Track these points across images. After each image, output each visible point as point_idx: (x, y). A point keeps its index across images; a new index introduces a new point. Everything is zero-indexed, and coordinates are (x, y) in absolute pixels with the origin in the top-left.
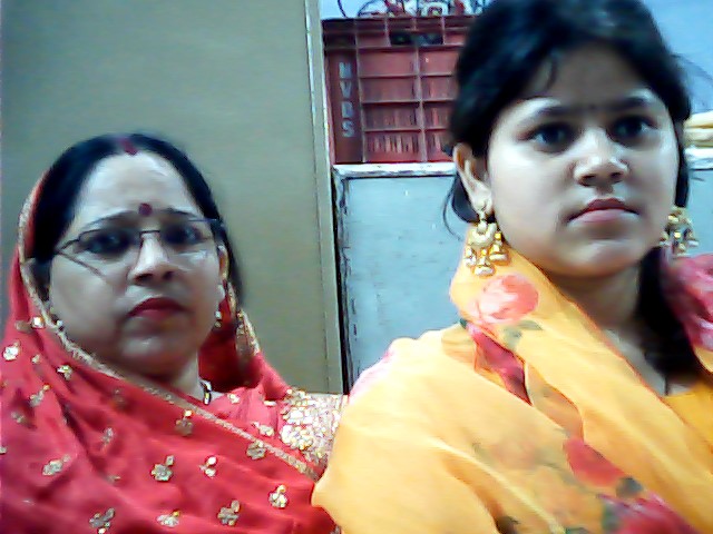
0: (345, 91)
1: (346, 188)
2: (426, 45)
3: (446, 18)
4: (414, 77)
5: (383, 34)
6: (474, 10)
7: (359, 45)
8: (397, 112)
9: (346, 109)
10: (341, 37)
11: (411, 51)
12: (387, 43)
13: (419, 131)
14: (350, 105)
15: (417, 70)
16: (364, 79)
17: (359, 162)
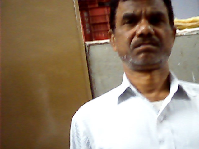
0: (86, 20)
1: (89, 48)
4: (106, 15)
5: (96, 3)
7: (89, 7)
8: (102, 25)
9: (87, 25)
11: (104, 8)
16: (91, 16)
17: (92, 40)
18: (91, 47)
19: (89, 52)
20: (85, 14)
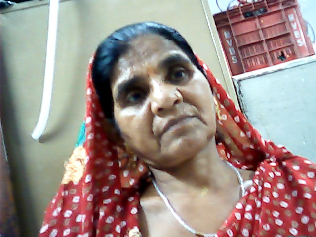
0: (229, 43)
1: (240, 86)
2: (260, 14)
4: (258, 30)
5: (240, 15)
7: (230, 22)
8: (254, 47)
9: (231, 51)
10: (222, 20)
11: (254, 19)
12: (243, 18)
13: (266, 53)
14: (233, 49)
15: (259, 27)
16: (236, 36)
17: (243, 72)
18: (242, 83)
19: (240, 92)
20: (226, 34)
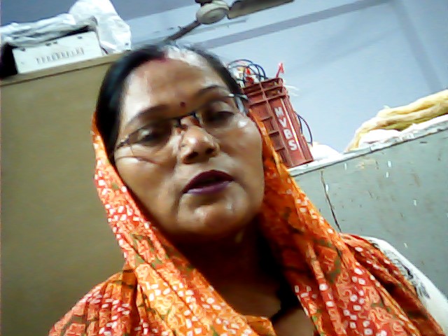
3: (244, 89)
6: (260, 79)
